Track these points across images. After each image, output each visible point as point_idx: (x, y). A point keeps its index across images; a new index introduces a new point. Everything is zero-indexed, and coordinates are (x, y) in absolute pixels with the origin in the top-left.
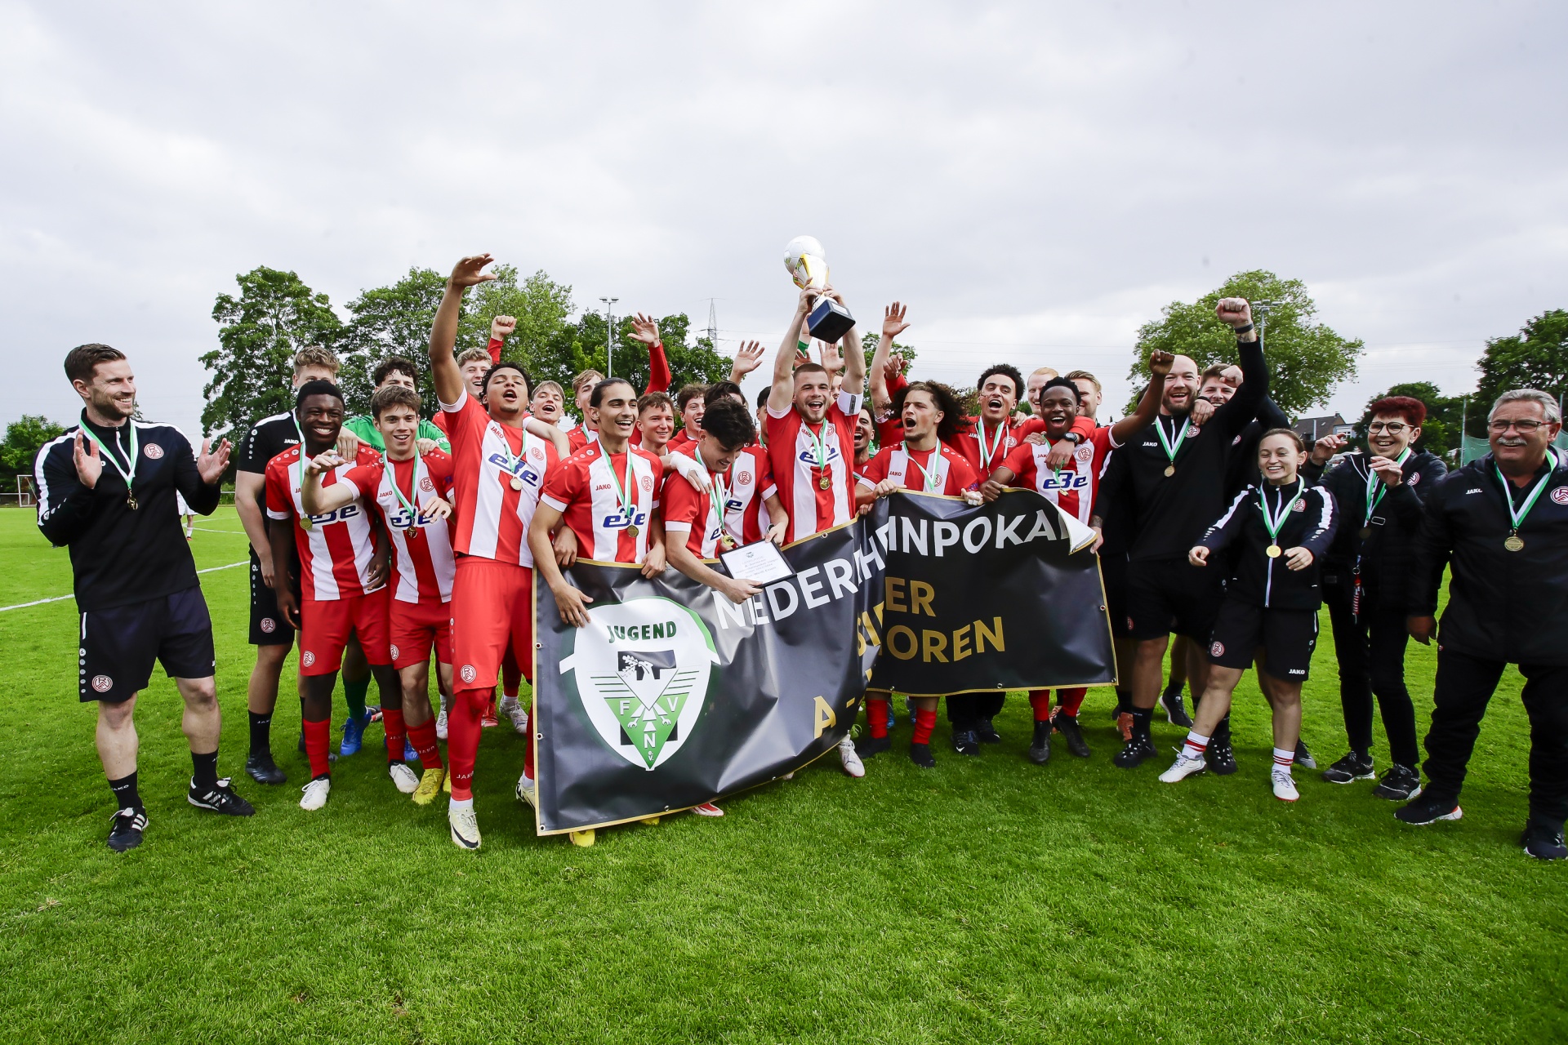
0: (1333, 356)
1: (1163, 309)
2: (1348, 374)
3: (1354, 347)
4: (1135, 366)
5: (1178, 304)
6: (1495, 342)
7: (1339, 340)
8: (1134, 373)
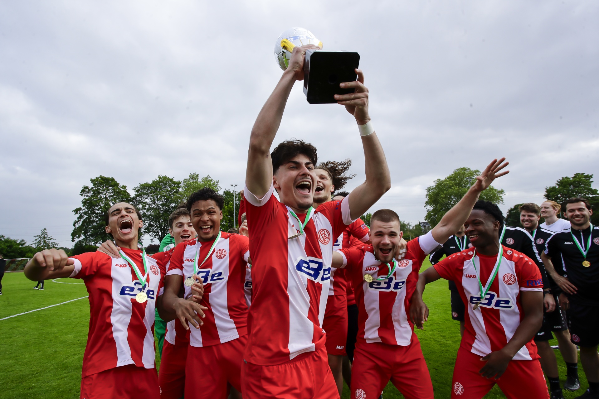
0: (495, 195)
1: (434, 182)
2: (501, 202)
3: (501, 192)
4: (427, 202)
5: (439, 180)
6: (548, 188)
7: (496, 190)
8: (426, 205)
